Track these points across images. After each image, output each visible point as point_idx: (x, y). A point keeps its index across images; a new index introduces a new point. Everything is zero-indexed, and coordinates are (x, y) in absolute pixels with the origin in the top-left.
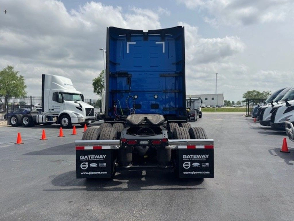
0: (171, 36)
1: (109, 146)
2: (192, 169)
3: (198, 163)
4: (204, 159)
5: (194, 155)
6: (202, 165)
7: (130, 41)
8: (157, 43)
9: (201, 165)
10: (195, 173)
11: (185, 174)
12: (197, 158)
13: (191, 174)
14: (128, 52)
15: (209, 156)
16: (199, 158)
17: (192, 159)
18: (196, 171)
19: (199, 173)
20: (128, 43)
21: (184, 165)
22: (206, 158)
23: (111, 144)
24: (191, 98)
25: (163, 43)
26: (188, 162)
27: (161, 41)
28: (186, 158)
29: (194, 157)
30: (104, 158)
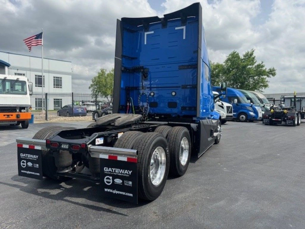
0: (194, 17)
1: (40, 146)
2: (114, 186)
3: (120, 180)
4: (126, 175)
5: (116, 169)
6: (125, 184)
7: (148, 31)
8: (176, 28)
9: (123, 183)
10: (117, 192)
11: (106, 191)
12: (119, 173)
13: (112, 193)
14: (145, 43)
15: (132, 172)
16: (122, 173)
17: (114, 173)
18: (118, 191)
19: (121, 193)
20: (146, 33)
21: (105, 180)
22: (129, 174)
23: (42, 145)
24: (297, 96)
25: (184, 28)
26: (110, 176)
27: (182, 26)
28: (107, 171)
29: (116, 172)
30: (37, 158)
